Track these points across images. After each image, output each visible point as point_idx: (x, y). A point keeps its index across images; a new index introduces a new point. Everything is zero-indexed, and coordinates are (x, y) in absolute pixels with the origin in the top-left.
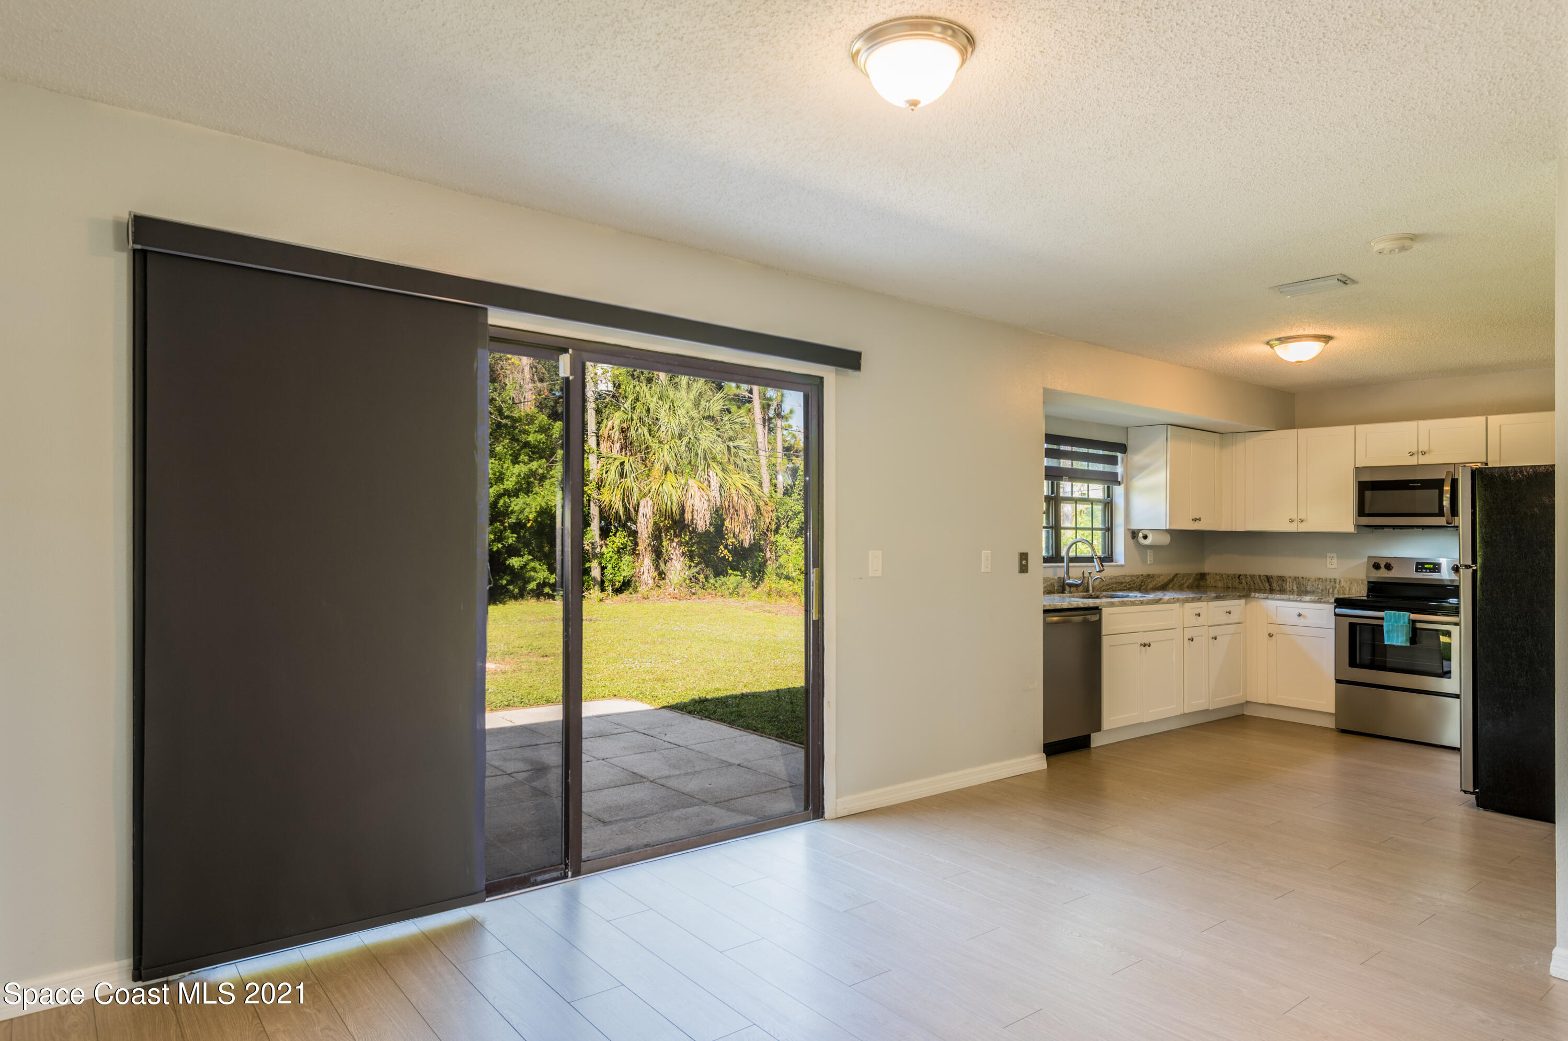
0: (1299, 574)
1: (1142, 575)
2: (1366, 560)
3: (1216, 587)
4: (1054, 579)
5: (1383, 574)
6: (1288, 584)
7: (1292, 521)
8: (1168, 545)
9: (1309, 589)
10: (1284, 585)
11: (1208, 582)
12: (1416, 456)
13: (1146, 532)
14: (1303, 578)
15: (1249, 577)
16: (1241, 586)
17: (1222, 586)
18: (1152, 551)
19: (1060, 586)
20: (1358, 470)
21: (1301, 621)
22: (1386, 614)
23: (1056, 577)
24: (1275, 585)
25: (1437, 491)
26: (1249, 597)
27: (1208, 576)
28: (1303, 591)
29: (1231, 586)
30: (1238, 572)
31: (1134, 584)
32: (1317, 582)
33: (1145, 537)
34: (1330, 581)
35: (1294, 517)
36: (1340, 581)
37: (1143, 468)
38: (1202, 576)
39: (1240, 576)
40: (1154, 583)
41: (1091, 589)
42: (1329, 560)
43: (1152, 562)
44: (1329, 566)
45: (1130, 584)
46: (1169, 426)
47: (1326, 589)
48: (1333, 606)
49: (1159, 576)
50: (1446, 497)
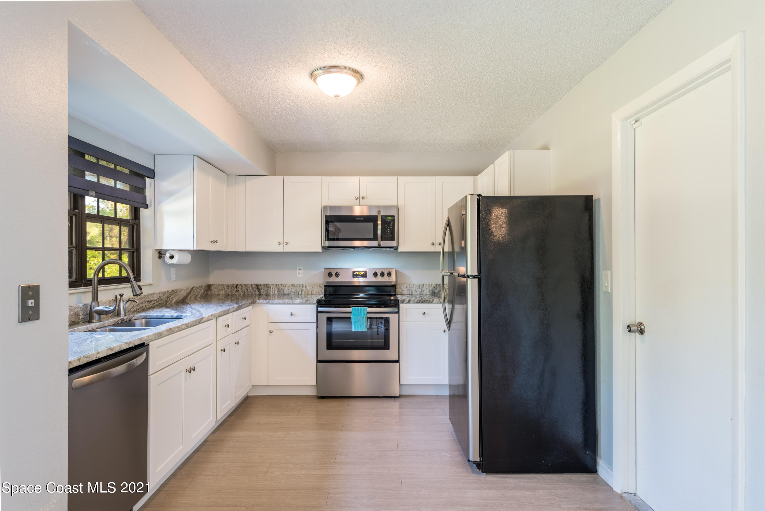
0: (279, 282)
1: (168, 292)
2: (323, 270)
3: (219, 295)
4: (79, 307)
5: (334, 279)
6: (271, 289)
7: (280, 244)
8: (189, 264)
9: (285, 292)
10: (269, 290)
11: (213, 292)
12: (358, 200)
13: (173, 253)
14: (281, 285)
15: (244, 286)
16: (238, 293)
17: (224, 294)
18: (174, 269)
19: (87, 314)
20: (324, 208)
21: (293, 319)
22: (353, 309)
23: (81, 305)
24: (263, 291)
25: (372, 224)
26: (255, 303)
27: (212, 287)
28: (281, 294)
29: (230, 294)
30: (236, 283)
31: (161, 300)
32: (291, 287)
33: (172, 257)
34: (300, 286)
35: (282, 241)
36: (306, 286)
37: (170, 194)
38: (209, 287)
39: (237, 285)
40: (177, 297)
41: (122, 312)
42: (298, 271)
43: (175, 279)
44: (298, 275)
45: (158, 301)
46: (195, 157)
47: (297, 292)
48: (315, 306)
49: (181, 291)
50: (379, 228)
